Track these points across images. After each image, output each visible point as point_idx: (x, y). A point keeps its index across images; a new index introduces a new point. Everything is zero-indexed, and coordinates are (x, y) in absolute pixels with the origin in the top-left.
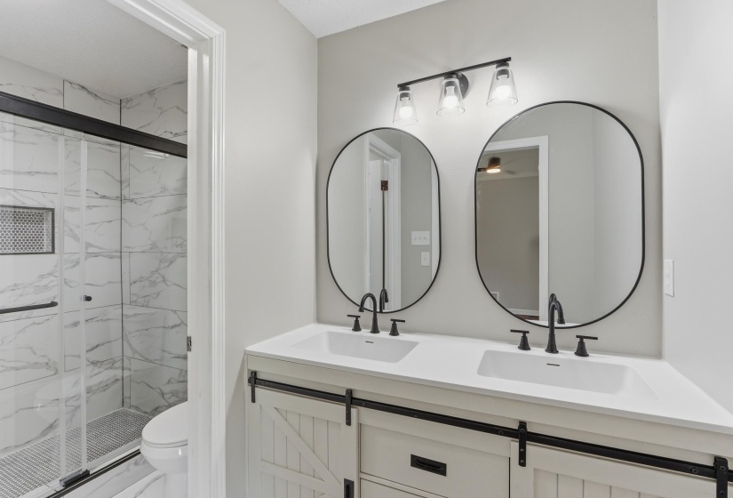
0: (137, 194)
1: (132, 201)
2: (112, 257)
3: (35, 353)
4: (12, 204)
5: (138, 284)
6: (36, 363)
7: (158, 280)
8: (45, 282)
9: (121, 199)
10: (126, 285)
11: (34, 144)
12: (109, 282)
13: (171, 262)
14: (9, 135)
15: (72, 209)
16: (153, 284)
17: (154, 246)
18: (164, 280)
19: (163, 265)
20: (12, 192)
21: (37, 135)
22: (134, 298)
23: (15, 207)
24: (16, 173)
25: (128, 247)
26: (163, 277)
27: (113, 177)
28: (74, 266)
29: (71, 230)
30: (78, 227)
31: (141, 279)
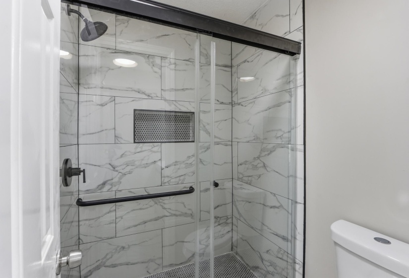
0: (243, 98)
1: (239, 104)
2: (226, 145)
3: (185, 207)
4: (174, 110)
5: (243, 166)
6: (186, 213)
7: (259, 166)
8: (191, 161)
9: (232, 104)
10: (235, 165)
11: (185, 70)
12: (225, 163)
13: (271, 152)
14: (173, 66)
15: (205, 112)
16: (255, 167)
17: (257, 138)
18: (265, 166)
19: (263, 154)
20: (174, 102)
21: (186, 65)
22: (241, 176)
23: (175, 112)
24: (176, 90)
25: (237, 138)
26: (264, 164)
27: (227, 89)
28: (206, 151)
29: (204, 126)
30: (208, 124)
31: (246, 162)
